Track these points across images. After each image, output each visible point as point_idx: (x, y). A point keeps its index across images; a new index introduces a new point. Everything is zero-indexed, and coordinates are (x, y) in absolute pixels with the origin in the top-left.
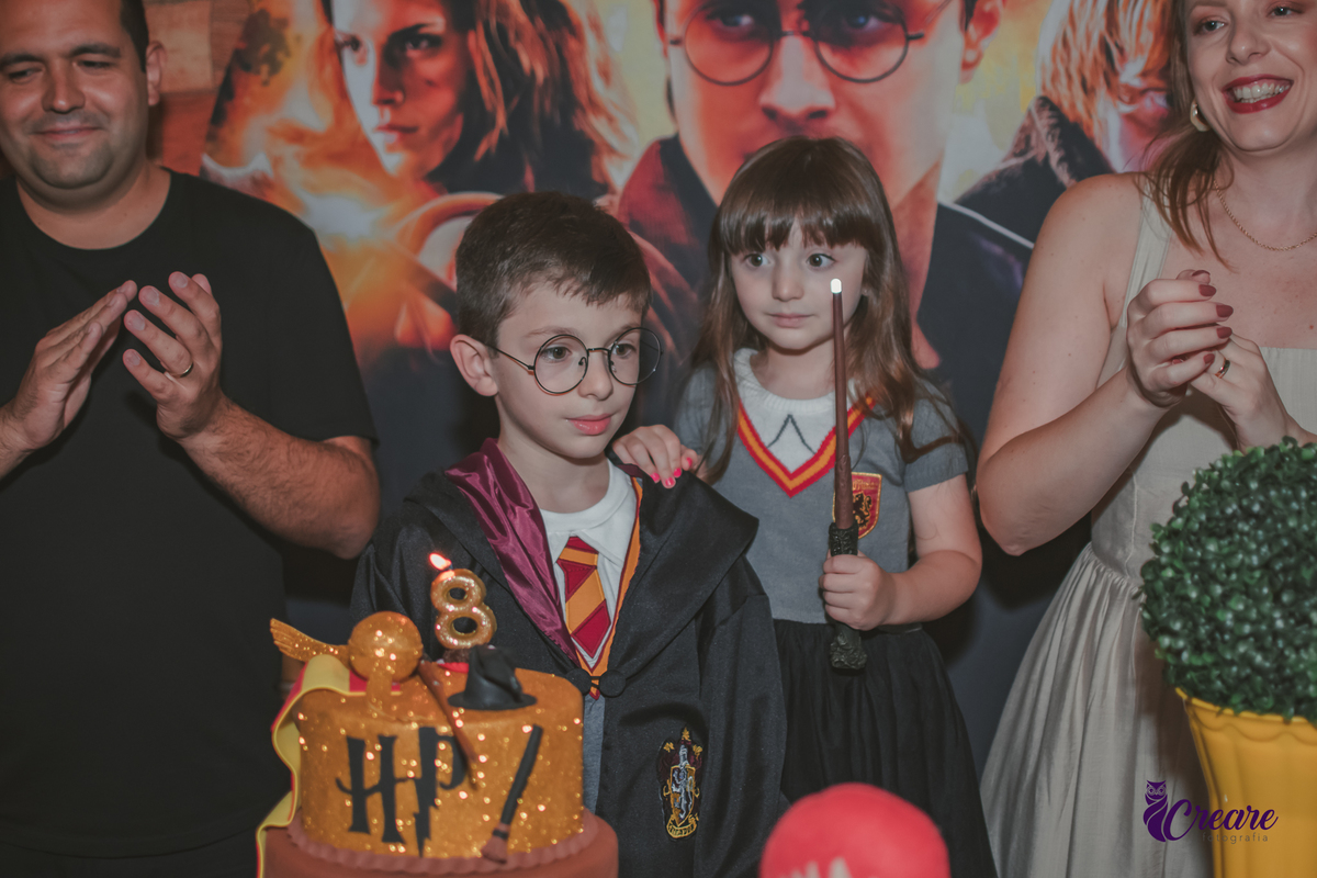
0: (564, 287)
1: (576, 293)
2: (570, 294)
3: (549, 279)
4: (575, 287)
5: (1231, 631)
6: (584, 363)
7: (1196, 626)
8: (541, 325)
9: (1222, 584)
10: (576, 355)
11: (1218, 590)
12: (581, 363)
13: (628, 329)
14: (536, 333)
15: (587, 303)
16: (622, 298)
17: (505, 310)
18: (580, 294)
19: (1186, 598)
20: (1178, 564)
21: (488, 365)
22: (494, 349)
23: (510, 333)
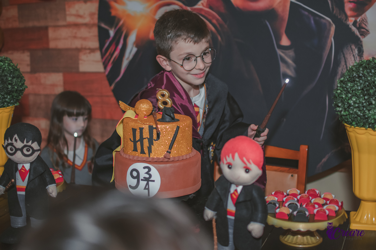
0: (187, 41)
1: (191, 41)
2: (189, 42)
3: (182, 39)
4: (190, 40)
5: (353, 106)
6: (196, 60)
7: (344, 104)
8: (182, 53)
9: (351, 94)
10: (193, 58)
11: (350, 95)
12: (195, 61)
13: (207, 49)
14: (181, 55)
15: (194, 44)
16: (204, 40)
17: (171, 49)
18: (192, 42)
19: (342, 98)
20: (341, 89)
21: (168, 63)
22: (169, 59)
23: (173, 55)
